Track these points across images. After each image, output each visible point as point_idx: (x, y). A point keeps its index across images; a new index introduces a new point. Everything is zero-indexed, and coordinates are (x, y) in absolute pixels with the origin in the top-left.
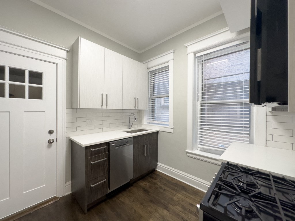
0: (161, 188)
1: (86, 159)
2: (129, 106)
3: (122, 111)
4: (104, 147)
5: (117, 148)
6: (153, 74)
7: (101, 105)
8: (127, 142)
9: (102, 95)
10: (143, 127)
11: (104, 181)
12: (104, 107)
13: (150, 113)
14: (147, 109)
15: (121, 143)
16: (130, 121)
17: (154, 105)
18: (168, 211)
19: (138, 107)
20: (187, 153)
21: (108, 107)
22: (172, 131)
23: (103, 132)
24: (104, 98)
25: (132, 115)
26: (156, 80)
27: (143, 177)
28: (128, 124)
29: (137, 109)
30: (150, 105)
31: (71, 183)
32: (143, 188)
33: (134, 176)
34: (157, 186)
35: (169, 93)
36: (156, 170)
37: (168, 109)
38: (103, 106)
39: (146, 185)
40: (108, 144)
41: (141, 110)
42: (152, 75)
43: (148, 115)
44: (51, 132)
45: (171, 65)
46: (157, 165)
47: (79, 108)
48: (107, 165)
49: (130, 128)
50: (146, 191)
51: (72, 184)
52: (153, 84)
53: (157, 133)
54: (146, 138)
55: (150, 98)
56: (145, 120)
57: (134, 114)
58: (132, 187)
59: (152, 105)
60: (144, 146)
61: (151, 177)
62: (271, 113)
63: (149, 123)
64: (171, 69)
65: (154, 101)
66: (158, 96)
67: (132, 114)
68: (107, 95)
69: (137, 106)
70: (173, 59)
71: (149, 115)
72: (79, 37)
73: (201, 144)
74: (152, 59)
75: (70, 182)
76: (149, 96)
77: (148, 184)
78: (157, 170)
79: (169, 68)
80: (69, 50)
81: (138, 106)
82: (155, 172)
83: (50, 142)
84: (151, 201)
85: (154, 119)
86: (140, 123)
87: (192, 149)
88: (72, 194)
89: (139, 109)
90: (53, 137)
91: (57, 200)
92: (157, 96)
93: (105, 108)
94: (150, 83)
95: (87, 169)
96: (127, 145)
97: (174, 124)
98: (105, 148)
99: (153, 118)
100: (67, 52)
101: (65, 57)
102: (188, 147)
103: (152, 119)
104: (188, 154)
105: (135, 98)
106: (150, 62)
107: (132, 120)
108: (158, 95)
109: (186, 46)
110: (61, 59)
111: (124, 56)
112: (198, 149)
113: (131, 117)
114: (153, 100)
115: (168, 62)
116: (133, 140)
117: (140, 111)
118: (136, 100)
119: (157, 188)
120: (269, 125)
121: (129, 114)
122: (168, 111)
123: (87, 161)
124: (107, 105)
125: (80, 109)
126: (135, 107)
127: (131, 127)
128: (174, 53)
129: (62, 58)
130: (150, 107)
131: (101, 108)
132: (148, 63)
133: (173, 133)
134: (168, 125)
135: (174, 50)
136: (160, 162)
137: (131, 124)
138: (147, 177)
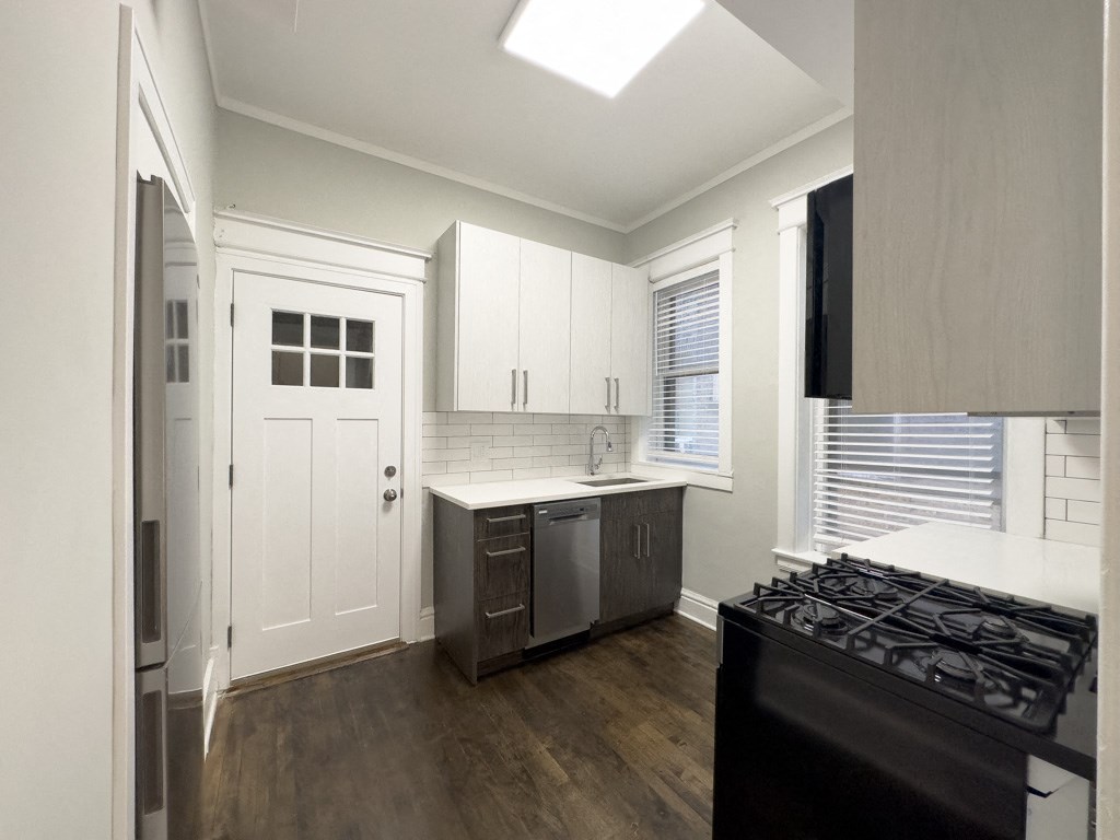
0: (685, 659)
1: (476, 544)
2: (590, 403)
3: (570, 419)
4: (519, 517)
5: (552, 523)
6: (667, 297)
7: (511, 400)
8: (582, 510)
9: (514, 372)
10: (634, 473)
11: (518, 608)
12: (519, 408)
13: (657, 426)
14: (650, 414)
15: (566, 510)
16: (595, 452)
17: (674, 401)
18: (701, 715)
19: (616, 407)
20: (779, 557)
21: (530, 408)
22: (727, 484)
23: (513, 479)
24: (519, 382)
25: (600, 431)
26: (680, 316)
27: (631, 626)
28: (586, 460)
29: (613, 412)
30: (658, 402)
31: (433, 612)
32: (630, 653)
33: (601, 615)
34: (674, 653)
35: (720, 360)
36: (677, 614)
37: (717, 413)
38: (515, 405)
39: (639, 646)
40: (529, 508)
41: (630, 417)
42: (665, 302)
43: (652, 433)
44: (390, 472)
45: (725, 268)
46: (679, 596)
47: (455, 410)
48: (526, 567)
49: (593, 474)
50: (638, 661)
51: (435, 614)
52: (671, 331)
53: (680, 491)
54: (641, 504)
55: (658, 378)
56: (642, 450)
57: (605, 430)
58: (596, 647)
59: (666, 401)
60: (634, 529)
61: (657, 630)
62: (1060, 424)
63: (657, 460)
64: (725, 281)
65: (674, 388)
66: (687, 371)
67: (597, 428)
68: (525, 373)
69: (613, 403)
70: (734, 250)
71: (657, 433)
72: (458, 222)
73: (829, 532)
74: (669, 249)
75: (430, 610)
76: (653, 372)
77: (645, 645)
78: (681, 612)
79: (718, 278)
80: (430, 256)
81: (617, 403)
82: (671, 617)
83: (389, 498)
84: (652, 686)
85: (673, 445)
86: (626, 457)
87: (794, 547)
88: (437, 641)
89: (622, 413)
90: (393, 484)
91: (403, 647)
92: (680, 372)
93: (521, 410)
94: (659, 329)
95: (477, 571)
96: (583, 517)
97: (735, 461)
98: (521, 520)
99: (669, 444)
100: (427, 260)
101: (422, 275)
102: (779, 538)
103: (666, 445)
104: (780, 563)
105: (608, 380)
106: (656, 261)
107: (600, 449)
108: (682, 367)
109: (774, 204)
110: (414, 282)
111: (574, 253)
112: (819, 546)
113: (597, 439)
114: (669, 385)
115: (717, 258)
116: (599, 505)
117: (625, 421)
118: (612, 386)
119: (673, 659)
120: (1055, 465)
121: (590, 429)
122: (716, 421)
123: (479, 550)
124: (525, 402)
125: (458, 412)
126: (608, 407)
127: (596, 471)
128: (735, 227)
129: (414, 279)
130: (658, 408)
131: (509, 410)
132: (653, 263)
133: (731, 492)
134: (716, 466)
135: (736, 221)
136: (691, 589)
137: (597, 462)
138: (645, 627)
